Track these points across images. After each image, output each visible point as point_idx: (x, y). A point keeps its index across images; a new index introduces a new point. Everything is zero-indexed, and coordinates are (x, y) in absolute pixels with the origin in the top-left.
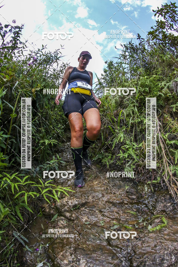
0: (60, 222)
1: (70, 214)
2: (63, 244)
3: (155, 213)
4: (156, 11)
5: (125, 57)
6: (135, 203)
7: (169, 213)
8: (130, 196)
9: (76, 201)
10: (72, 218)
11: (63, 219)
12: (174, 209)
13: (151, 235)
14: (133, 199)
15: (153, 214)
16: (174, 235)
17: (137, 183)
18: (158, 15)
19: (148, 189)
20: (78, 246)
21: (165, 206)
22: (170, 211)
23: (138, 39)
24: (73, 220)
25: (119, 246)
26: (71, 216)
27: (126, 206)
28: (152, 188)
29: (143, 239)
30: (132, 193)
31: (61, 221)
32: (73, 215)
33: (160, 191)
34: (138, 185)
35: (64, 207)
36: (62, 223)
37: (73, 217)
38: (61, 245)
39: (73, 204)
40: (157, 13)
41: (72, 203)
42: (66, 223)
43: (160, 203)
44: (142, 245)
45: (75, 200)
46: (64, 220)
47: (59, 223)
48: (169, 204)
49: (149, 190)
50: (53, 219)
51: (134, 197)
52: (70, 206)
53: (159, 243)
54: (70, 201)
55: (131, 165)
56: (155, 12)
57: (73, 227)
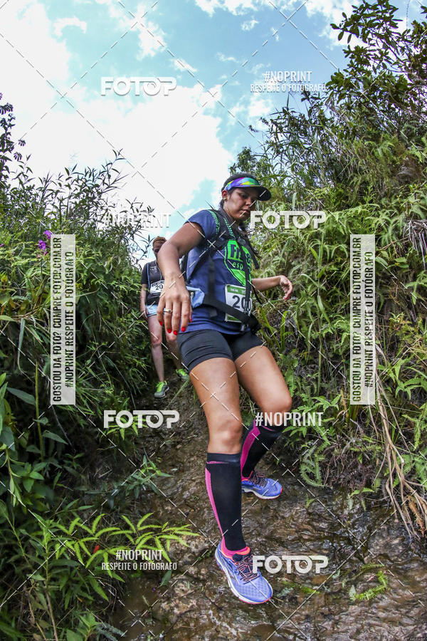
0: (179, 587)
1: (196, 569)
2: (189, 631)
3: (365, 559)
4: (340, 26)
5: (277, 147)
6: (326, 538)
7: (396, 560)
8: (315, 524)
9: (205, 542)
10: (201, 577)
11: (183, 580)
12: (407, 551)
13: (352, 608)
14: (322, 530)
15: (362, 560)
16: (397, 610)
17: (332, 488)
18: (346, 35)
19: (354, 504)
20: (215, 632)
21: (387, 545)
22: (398, 556)
23: (303, 100)
24: (204, 581)
25: (292, 631)
26: (199, 573)
27: (308, 543)
28: (363, 502)
29: (337, 617)
30: (320, 516)
31: (181, 584)
32: (203, 571)
33: (380, 506)
34: (333, 494)
35: (183, 557)
36: (184, 588)
37: (203, 575)
38: (186, 634)
39: (200, 548)
40: (345, 29)
41: (196, 547)
42: (191, 586)
43: (377, 538)
44: (334, 628)
45: (202, 540)
46: (185, 582)
47: (177, 591)
48: (396, 541)
49: (358, 506)
50: (164, 580)
51: (323, 525)
52: (194, 553)
53: (365, 627)
54: (193, 542)
55: (316, 455)
56: (338, 28)
57: (204, 594)
